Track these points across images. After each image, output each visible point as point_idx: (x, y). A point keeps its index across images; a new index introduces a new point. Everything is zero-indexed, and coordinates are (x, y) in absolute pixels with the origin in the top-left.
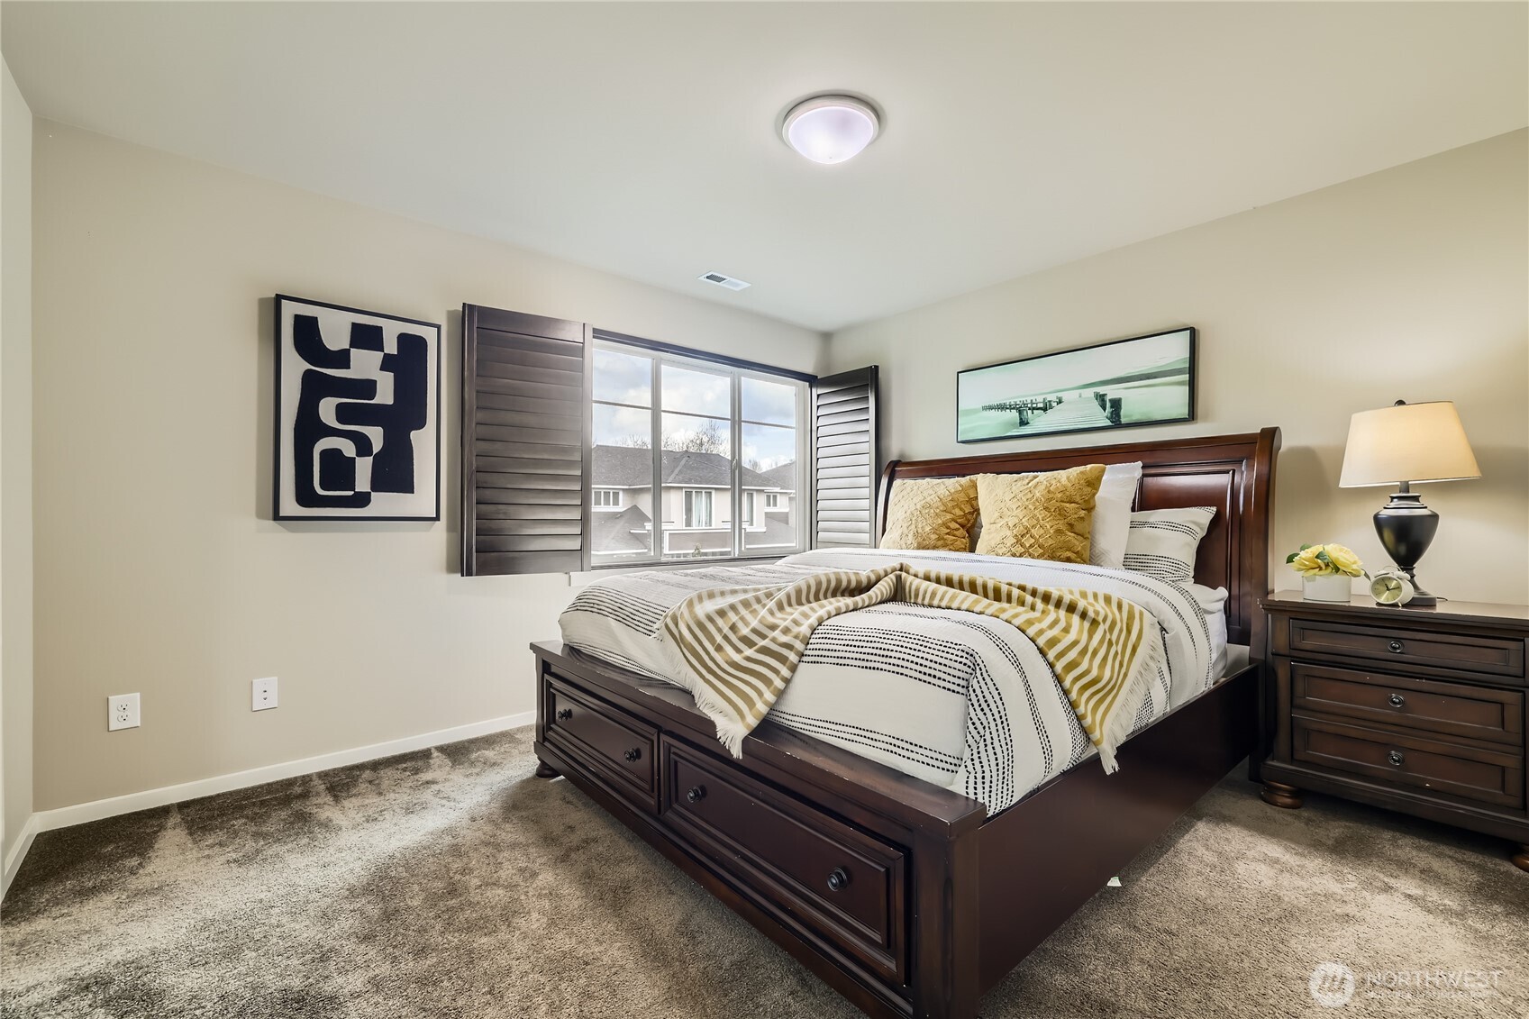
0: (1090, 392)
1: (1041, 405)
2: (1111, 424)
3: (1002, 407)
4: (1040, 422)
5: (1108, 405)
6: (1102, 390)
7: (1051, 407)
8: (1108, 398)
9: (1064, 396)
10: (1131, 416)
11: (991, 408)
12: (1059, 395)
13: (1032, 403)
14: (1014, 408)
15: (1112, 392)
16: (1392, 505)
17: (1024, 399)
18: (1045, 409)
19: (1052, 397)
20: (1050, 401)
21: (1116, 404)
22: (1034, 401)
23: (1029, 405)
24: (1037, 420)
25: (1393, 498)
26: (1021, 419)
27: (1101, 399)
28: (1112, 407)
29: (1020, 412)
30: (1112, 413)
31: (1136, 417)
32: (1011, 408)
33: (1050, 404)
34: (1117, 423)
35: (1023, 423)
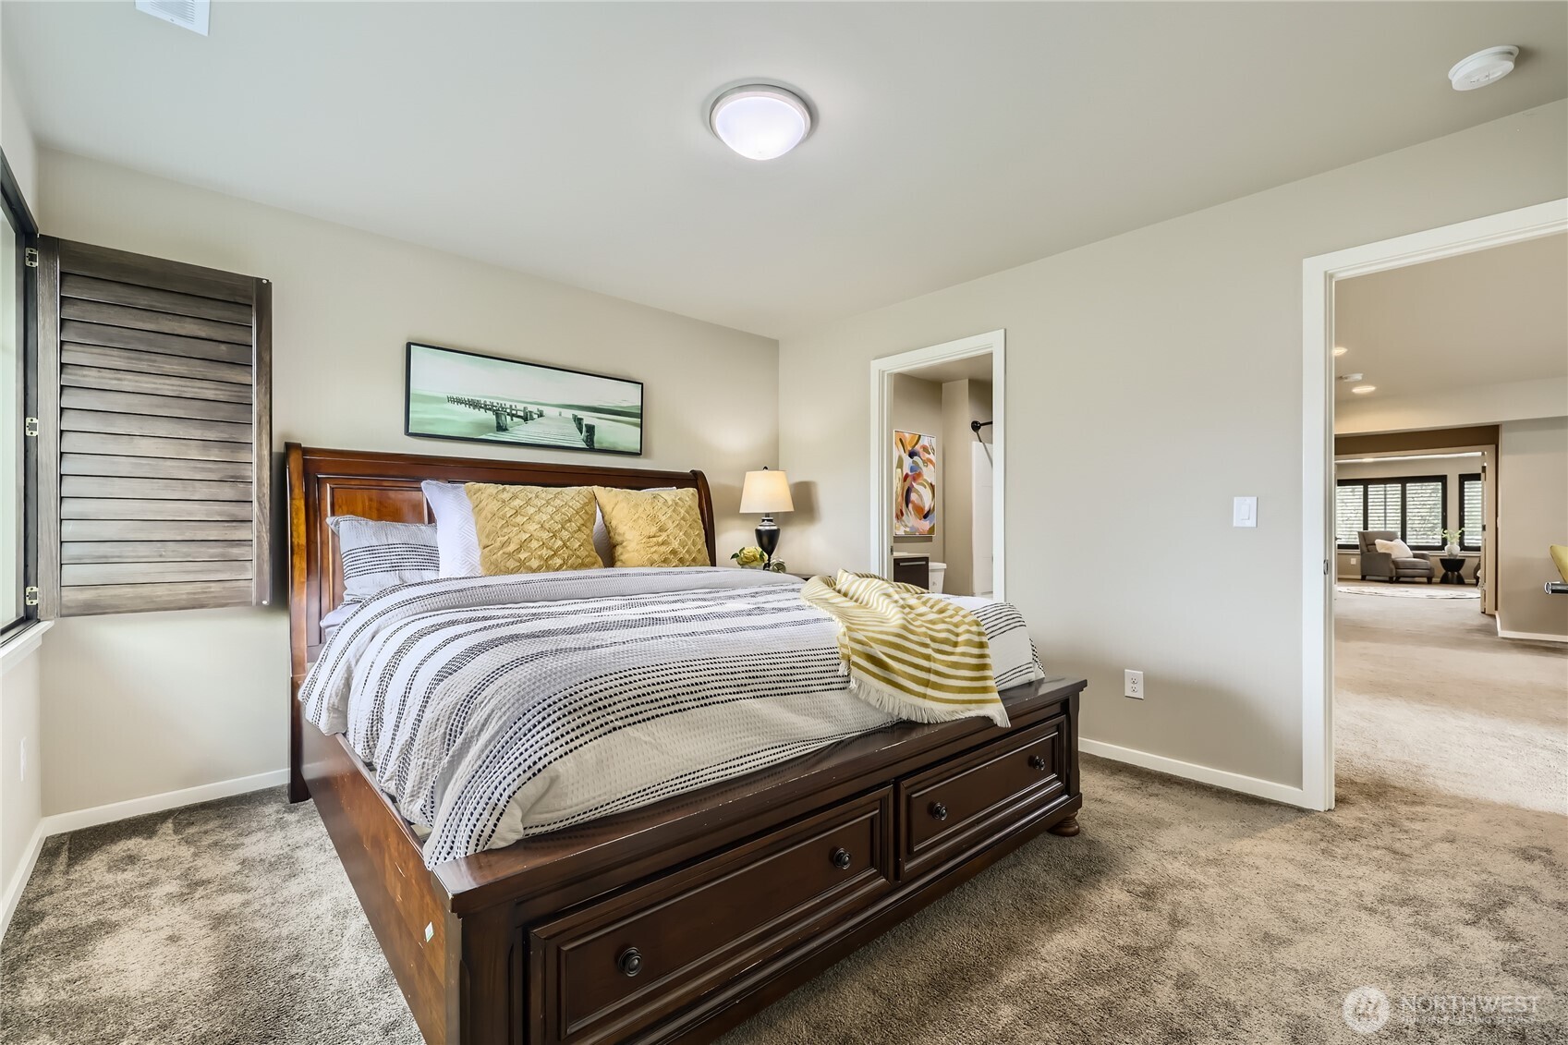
0: (569, 414)
1: (521, 414)
2: (586, 447)
3: (475, 405)
4: (520, 432)
5: (584, 429)
6: (580, 414)
7: (532, 419)
8: (585, 422)
9: (546, 410)
10: (601, 443)
11: (460, 401)
12: (541, 408)
13: (512, 409)
14: (490, 409)
15: (588, 418)
16: (763, 523)
17: (503, 402)
18: (525, 419)
19: (533, 408)
20: (531, 412)
21: (591, 429)
22: (514, 407)
23: (508, 411)
24: (517, 428)
25: (764, 520)
26: (498, 423)
27: (578, 421)
28: (587, 432)
29: (498, 416)
30: (587, 437)
31: (605, 445)
32: (486, 408)
33: (531, 415)
34: (591, 447)
35: (501, 428)
